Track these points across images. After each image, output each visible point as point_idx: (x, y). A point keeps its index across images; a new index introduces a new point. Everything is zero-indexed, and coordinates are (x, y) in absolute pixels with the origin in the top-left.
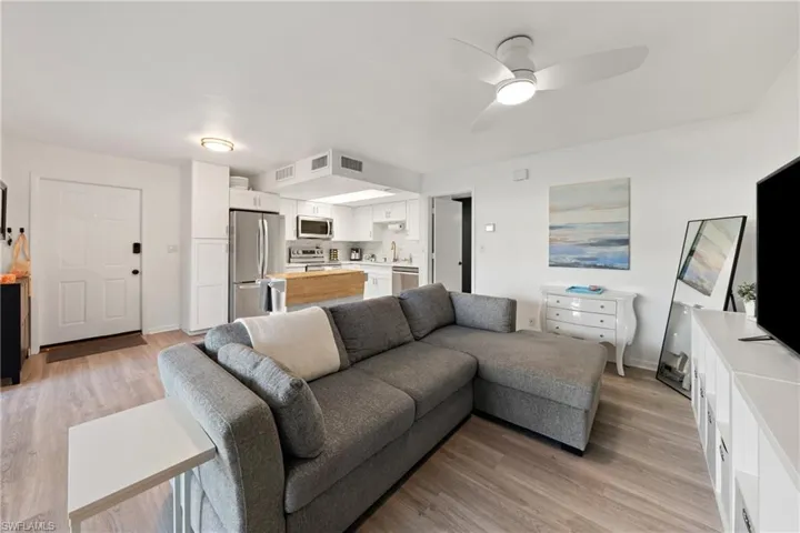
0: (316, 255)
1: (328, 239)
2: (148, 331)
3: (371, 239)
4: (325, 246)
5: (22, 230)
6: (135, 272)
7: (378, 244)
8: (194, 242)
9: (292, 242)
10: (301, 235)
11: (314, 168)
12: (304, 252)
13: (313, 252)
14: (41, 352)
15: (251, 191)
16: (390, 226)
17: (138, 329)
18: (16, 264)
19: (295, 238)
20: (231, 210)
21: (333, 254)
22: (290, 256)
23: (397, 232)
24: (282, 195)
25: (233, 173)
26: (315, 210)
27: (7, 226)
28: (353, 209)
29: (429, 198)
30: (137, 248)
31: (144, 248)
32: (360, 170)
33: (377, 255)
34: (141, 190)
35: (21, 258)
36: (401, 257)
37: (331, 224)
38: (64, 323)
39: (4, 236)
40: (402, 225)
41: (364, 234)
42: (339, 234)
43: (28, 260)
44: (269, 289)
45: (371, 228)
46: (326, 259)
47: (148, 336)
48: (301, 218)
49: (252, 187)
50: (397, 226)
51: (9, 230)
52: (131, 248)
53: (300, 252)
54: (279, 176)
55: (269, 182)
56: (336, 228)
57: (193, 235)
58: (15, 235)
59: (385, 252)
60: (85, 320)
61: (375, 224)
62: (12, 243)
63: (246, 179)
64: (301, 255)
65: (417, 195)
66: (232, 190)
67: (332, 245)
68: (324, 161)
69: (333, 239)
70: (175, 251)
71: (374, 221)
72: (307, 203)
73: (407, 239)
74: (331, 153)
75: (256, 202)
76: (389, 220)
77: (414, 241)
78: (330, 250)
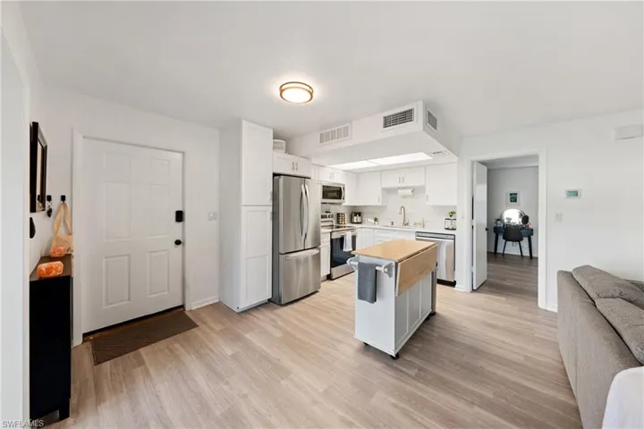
0: (328, 219)
2: (191, 306)
3: (379, 204)
5: (63, 198)
6: (178, 243)
10: (323, 201)
13: (326, 217)
14: (84, 341)
15: (288, 155)
16: (399, 191)
17: (180, 304)
18: (57, 239)
20: (275, 175)
26: (332, 176)
27: (47, 194)
29: (469, 161)
30: (180, 216)
31: (187, 216)
34: (183, 153)
35: (62, 231)
37: (344, 189)
38: (108, 303)
39: (44, 206)
40: (416, 190)
43: (71, 234)
45: (379, 193)
47: (191, 311)
48: (322, 184)
50: (409, 192)
51: (49, 198)
52: (174, 216)
54: (323, 139)
57: (243, 203)
58: (55, 204)
59: (392, 216)
60: (129, 300)
61: (384, 189)
62: (53, 213)
63: (284, 143)
66: (276, 154)
67: (340, 210)
68: (406, 117)
69: (344, 204)
70: (215, 218)
71: (383, 186)
72: (326, 169)
73: (428, 203)
74: (421, 103)
75: (294, 166)
76: (404, 185)
77: (432, 206)
78: (338, 214)
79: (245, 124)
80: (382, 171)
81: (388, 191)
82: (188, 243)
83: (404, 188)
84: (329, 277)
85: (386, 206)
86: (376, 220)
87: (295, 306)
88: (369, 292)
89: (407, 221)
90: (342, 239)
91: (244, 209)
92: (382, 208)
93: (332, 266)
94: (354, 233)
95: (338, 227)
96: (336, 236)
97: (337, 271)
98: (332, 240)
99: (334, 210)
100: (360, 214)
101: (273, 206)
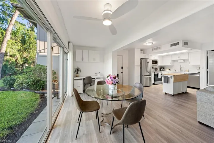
6: (122, 73)
10: (152, 64)
16: (179, 61)
20: (141, 59)
24: (150, 54)
29: (206, 51)
30: (122, 68)
31: (123, 68)
34: (123, 56)
36: (184, 70)
37: (158, 61)
40: (185, 60)
44: (168, 78)
49: (143, 53)
52: (121, 68)
54: (154, 49)
59: (176, 69)
65: (200, 50)
67: (157, 67)
68: (177, 44)
69: (158, 65)
71: (172, 59)
72: (153, 56)
73: (189, 64)
74: (181, 41)
75: (145, 56)
76: (180, 59)
78: (156, 68)
79: (135, 49)
80: (171, 55)
81: (174, 61)
82: (124, 73)
83: (181, 60)
84: (154, 84)
85: (173, 66)
86: (169, 70)
88: (166, 81)
89: (181, 70)
90: (158, 74)
91: (135, 66)
92: (172, 66)
93: (155, 81)
94: (162, 73)
96: (156, 73)
97: (156, 83)
98: (155, 75)
99: (155, 67)
100: (163, 68)
101: (141, 65)
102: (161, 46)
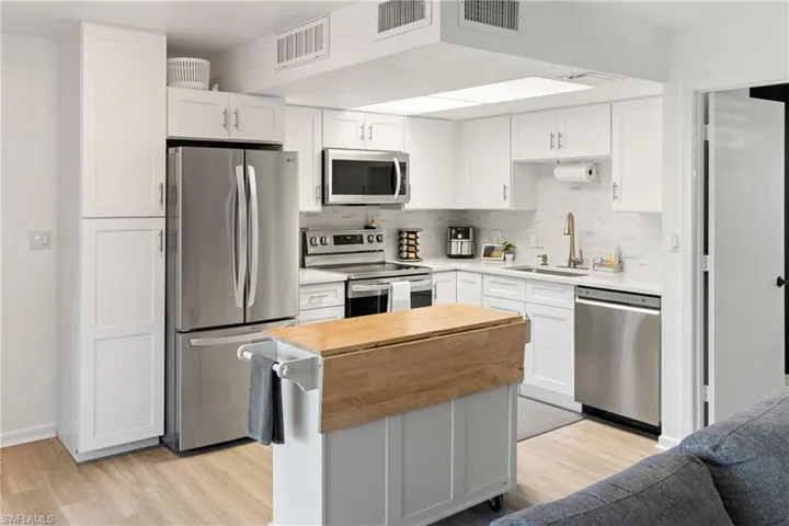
0: (366, 246)
1: (397, 206)
3: (506, 205)
4: (387, 222)
7: (521, 218)
8: (87, 230)
9: (308, 214)
10: (333, 198)
11: (382, 28)
12: (338, 240)
13: (357, 239)
15: (215, 93)
16: (559, 172)
19: (316, 207)
21: (405, 240)
22: (304, 252)
23: (577, 186)
24: (288, 100)
25: (175, 49)
26: (366, 132)
28: (456, 127)
29: (696, 92)
32: (512, 25)
33: (520, 246)
36: (591, 255)
37: (403, 167)
40: (596, 169)
41: (486, 191)
42: (425, 193)
44: (275, 380)
45: (505, 175)
46: (389, 256)
48: (333, 155)
49: (218, 81)
50: (580, 172)
53: (330, 240)
54: (286, 51)
55: (261, 68)
56: (415, 178)
57: (86, 210)
59: (545, 240)
61: (517, 164)
63: (205, 63)
64: (331, 247)
65: (657, 88)
66: (176, 92)
67: (404, 221)
69: (407, 206)
70: (45, 246)
71: (515, 158)
72: (347, 115)
73: (615, 206)
75: (230, 117)
77: (643, 214)
78: (400, 234)
80: (511, 115)
86: (508, 248)
87: (212, 458)
89: (577, 256)
95: (400, 267)
100: (467, 234)
101: (167, 216)
102: (328, 15)
